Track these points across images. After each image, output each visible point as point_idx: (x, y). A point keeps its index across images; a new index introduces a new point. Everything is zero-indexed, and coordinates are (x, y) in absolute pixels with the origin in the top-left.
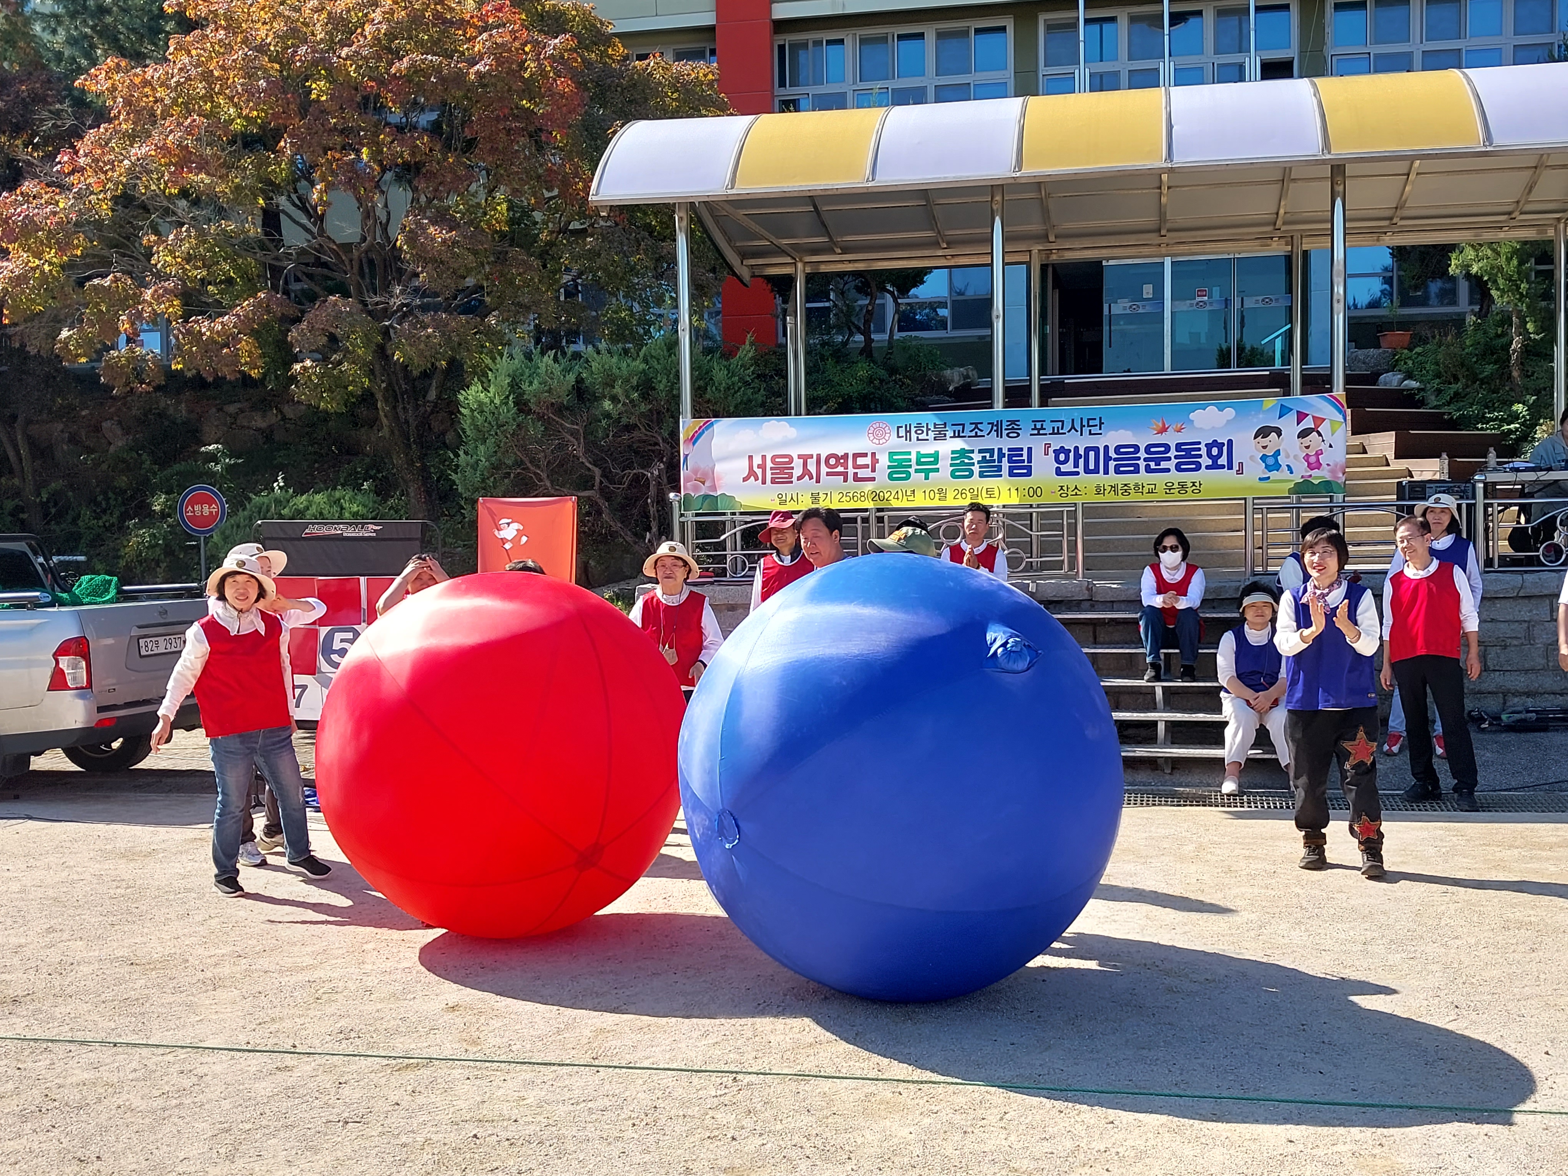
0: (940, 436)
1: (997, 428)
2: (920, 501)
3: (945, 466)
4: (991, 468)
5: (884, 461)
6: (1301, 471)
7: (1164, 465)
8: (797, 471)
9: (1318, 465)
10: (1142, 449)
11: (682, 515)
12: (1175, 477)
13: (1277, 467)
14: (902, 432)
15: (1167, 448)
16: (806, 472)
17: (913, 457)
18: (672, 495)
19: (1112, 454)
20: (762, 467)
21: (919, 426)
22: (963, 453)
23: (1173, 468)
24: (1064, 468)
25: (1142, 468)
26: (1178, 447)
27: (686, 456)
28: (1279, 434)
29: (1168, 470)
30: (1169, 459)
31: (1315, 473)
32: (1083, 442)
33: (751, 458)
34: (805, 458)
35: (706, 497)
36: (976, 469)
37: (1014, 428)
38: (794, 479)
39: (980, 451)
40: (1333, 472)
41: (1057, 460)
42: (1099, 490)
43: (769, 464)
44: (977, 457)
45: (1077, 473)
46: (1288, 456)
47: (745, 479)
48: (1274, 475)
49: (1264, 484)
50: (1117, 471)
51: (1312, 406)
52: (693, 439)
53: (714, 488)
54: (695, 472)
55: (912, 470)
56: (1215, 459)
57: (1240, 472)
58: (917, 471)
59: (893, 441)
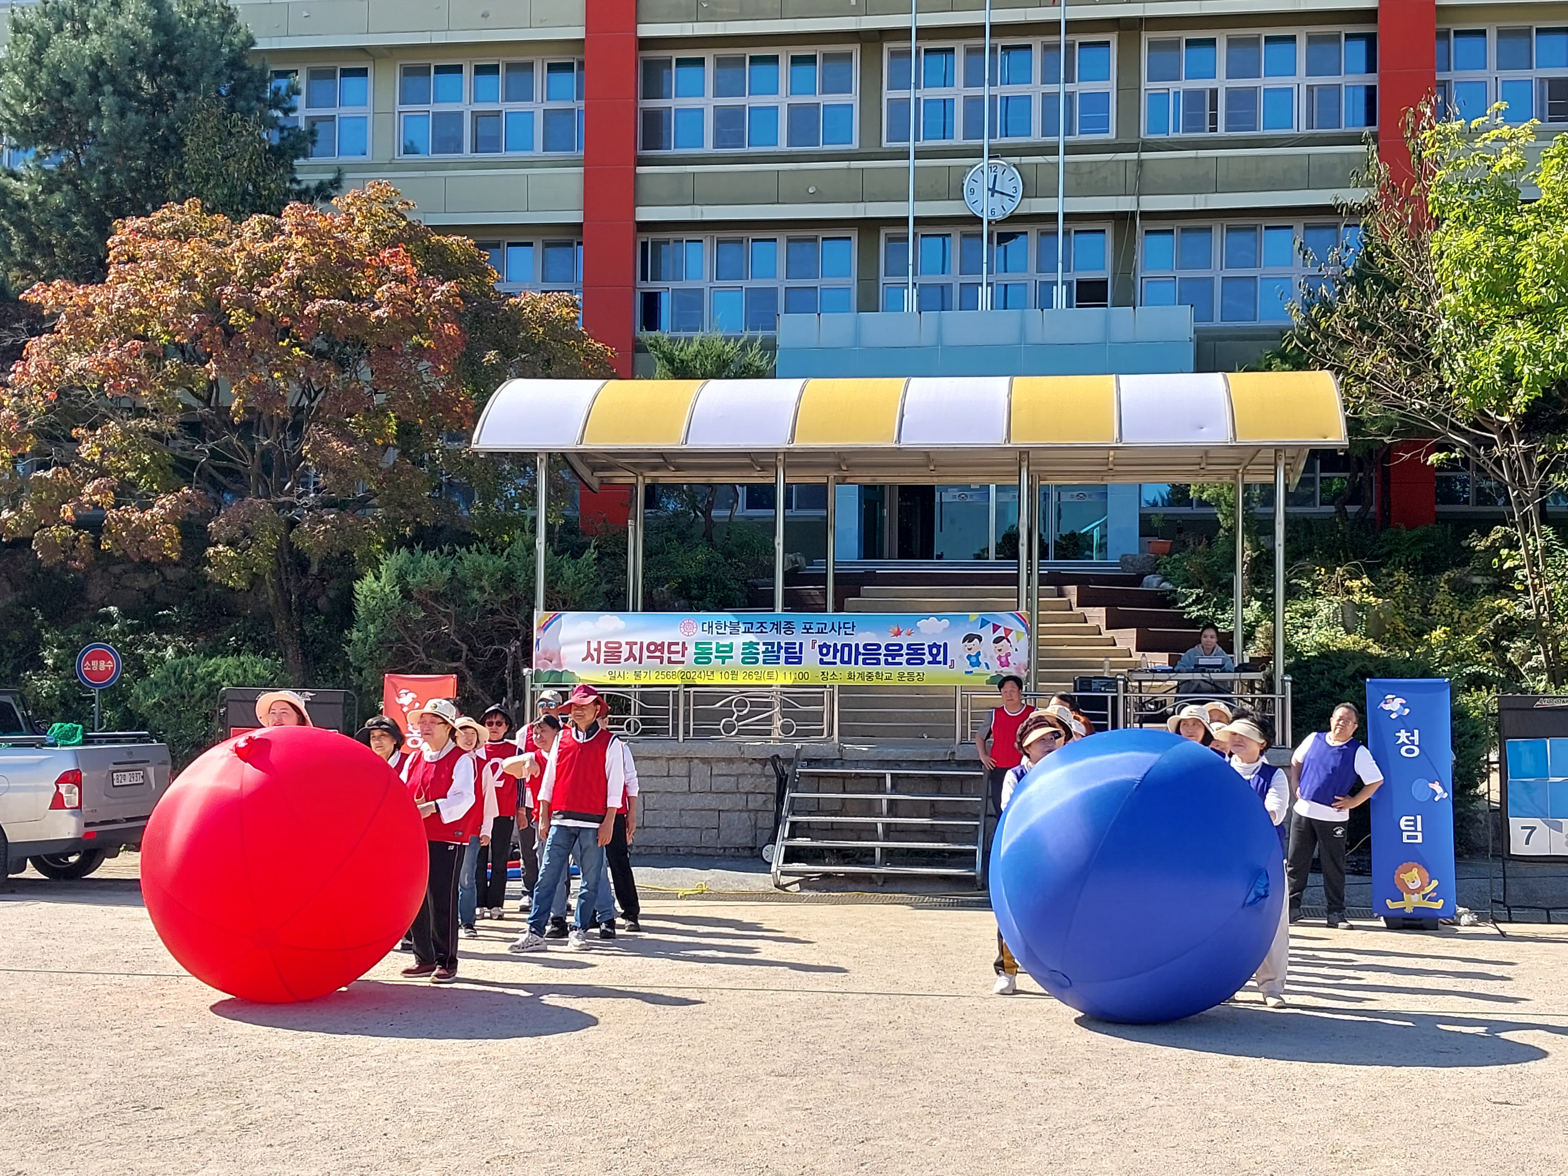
0: (734, 631)
1: (776, 626)
2: (717, 680)
3: (737, 653)
4: (772, 657)
5: (691, 650)
6: (995, 668)
7: (898, 660)
8: (625, 654)
9: (1008, 664)
10: (883, 647)
11: (533, 686)
12: (905, 668)
13: (978, 664)
14: (706, 627)
15: (901, 646)
16: (631, 655)
17: (714, 646)
18: (525, 671)
19: (861, 650)
20: (598, 650)
21: (719, 623)
22: (752, 644)
23: (904, 662)
24: (825, 659)
25: (882, 662)
26: (909, 646)
27: (538, 640)
28: (980, 639)
29: (901, 664)
30: (902, 655)
31: (1005, 669)
32: (839, 640)
33: (589, 642)
34: (631, 644)
35: (553, 672)
36: (761, 657)
37: (789, 628)
38: (622, 660)
39: (764, 644)
40: (1018, 669)
41: (821, 653)
42: (851, 676)
43: (603, 649)
44: (762, 648)
45: (835, 663)
46: (986, 656)
47: (584, 659)
48: (975, 670)
49: (968, 676)
50: (864, 663)
51: (1002, 620)
52: (545, 627)
53: (560, 665)
54: (545, 652)
55: (712, 657)
56: (935, 656)
57: (952, 667)
58: (716, 657)
59: (700, 635)
